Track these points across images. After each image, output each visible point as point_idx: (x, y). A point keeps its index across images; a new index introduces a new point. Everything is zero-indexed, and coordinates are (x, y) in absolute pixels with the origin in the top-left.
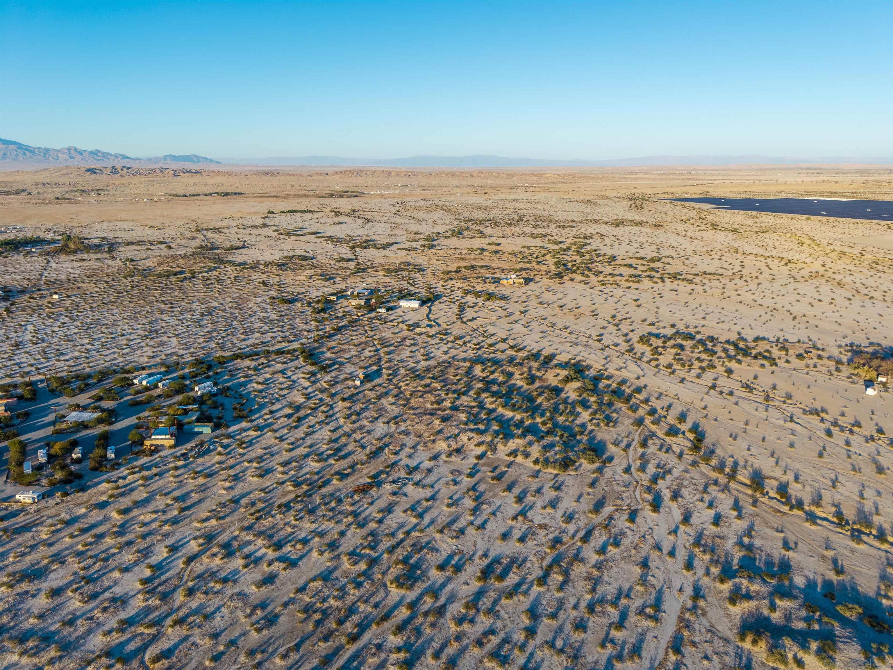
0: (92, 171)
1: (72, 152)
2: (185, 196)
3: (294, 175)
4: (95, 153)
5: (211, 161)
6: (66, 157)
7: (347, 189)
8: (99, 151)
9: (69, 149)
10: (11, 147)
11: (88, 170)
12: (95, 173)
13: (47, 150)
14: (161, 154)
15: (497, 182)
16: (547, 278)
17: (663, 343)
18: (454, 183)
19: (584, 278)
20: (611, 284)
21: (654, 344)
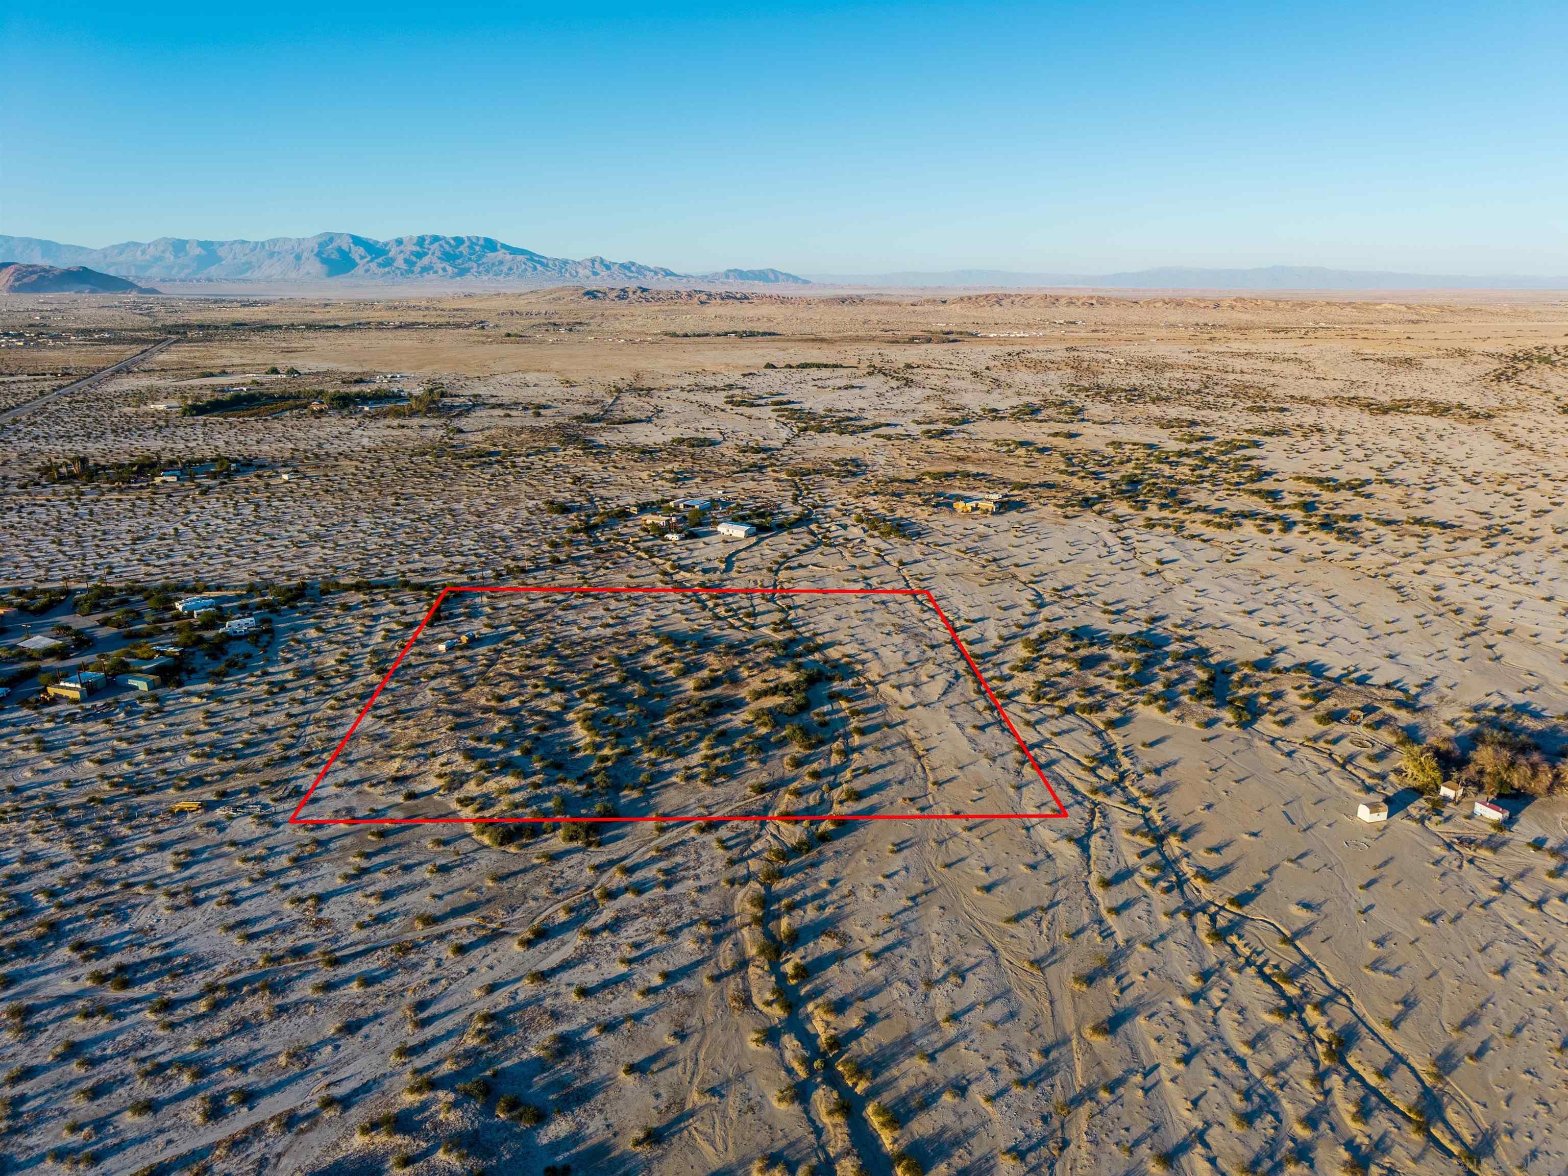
0: (592, 294)
1: (597, 265)
2: (686, 335)
3: (887, 303)
4: (626, 267)
5: (796, 279)
6: (587, 272)
7: (947, 329)
8: (633, 264)
9: (593, 261)
10: (521, 258)
11: (588, 293)
12: (595, 297)
13: (566, 262)
14: (722, 269)
15: (1264, 318)
16: (1056, 505)
17: (1068, 649)
18: (1172, 319)
19: (1132, 511)
20: (1167, 526)
21: (1049, 648)
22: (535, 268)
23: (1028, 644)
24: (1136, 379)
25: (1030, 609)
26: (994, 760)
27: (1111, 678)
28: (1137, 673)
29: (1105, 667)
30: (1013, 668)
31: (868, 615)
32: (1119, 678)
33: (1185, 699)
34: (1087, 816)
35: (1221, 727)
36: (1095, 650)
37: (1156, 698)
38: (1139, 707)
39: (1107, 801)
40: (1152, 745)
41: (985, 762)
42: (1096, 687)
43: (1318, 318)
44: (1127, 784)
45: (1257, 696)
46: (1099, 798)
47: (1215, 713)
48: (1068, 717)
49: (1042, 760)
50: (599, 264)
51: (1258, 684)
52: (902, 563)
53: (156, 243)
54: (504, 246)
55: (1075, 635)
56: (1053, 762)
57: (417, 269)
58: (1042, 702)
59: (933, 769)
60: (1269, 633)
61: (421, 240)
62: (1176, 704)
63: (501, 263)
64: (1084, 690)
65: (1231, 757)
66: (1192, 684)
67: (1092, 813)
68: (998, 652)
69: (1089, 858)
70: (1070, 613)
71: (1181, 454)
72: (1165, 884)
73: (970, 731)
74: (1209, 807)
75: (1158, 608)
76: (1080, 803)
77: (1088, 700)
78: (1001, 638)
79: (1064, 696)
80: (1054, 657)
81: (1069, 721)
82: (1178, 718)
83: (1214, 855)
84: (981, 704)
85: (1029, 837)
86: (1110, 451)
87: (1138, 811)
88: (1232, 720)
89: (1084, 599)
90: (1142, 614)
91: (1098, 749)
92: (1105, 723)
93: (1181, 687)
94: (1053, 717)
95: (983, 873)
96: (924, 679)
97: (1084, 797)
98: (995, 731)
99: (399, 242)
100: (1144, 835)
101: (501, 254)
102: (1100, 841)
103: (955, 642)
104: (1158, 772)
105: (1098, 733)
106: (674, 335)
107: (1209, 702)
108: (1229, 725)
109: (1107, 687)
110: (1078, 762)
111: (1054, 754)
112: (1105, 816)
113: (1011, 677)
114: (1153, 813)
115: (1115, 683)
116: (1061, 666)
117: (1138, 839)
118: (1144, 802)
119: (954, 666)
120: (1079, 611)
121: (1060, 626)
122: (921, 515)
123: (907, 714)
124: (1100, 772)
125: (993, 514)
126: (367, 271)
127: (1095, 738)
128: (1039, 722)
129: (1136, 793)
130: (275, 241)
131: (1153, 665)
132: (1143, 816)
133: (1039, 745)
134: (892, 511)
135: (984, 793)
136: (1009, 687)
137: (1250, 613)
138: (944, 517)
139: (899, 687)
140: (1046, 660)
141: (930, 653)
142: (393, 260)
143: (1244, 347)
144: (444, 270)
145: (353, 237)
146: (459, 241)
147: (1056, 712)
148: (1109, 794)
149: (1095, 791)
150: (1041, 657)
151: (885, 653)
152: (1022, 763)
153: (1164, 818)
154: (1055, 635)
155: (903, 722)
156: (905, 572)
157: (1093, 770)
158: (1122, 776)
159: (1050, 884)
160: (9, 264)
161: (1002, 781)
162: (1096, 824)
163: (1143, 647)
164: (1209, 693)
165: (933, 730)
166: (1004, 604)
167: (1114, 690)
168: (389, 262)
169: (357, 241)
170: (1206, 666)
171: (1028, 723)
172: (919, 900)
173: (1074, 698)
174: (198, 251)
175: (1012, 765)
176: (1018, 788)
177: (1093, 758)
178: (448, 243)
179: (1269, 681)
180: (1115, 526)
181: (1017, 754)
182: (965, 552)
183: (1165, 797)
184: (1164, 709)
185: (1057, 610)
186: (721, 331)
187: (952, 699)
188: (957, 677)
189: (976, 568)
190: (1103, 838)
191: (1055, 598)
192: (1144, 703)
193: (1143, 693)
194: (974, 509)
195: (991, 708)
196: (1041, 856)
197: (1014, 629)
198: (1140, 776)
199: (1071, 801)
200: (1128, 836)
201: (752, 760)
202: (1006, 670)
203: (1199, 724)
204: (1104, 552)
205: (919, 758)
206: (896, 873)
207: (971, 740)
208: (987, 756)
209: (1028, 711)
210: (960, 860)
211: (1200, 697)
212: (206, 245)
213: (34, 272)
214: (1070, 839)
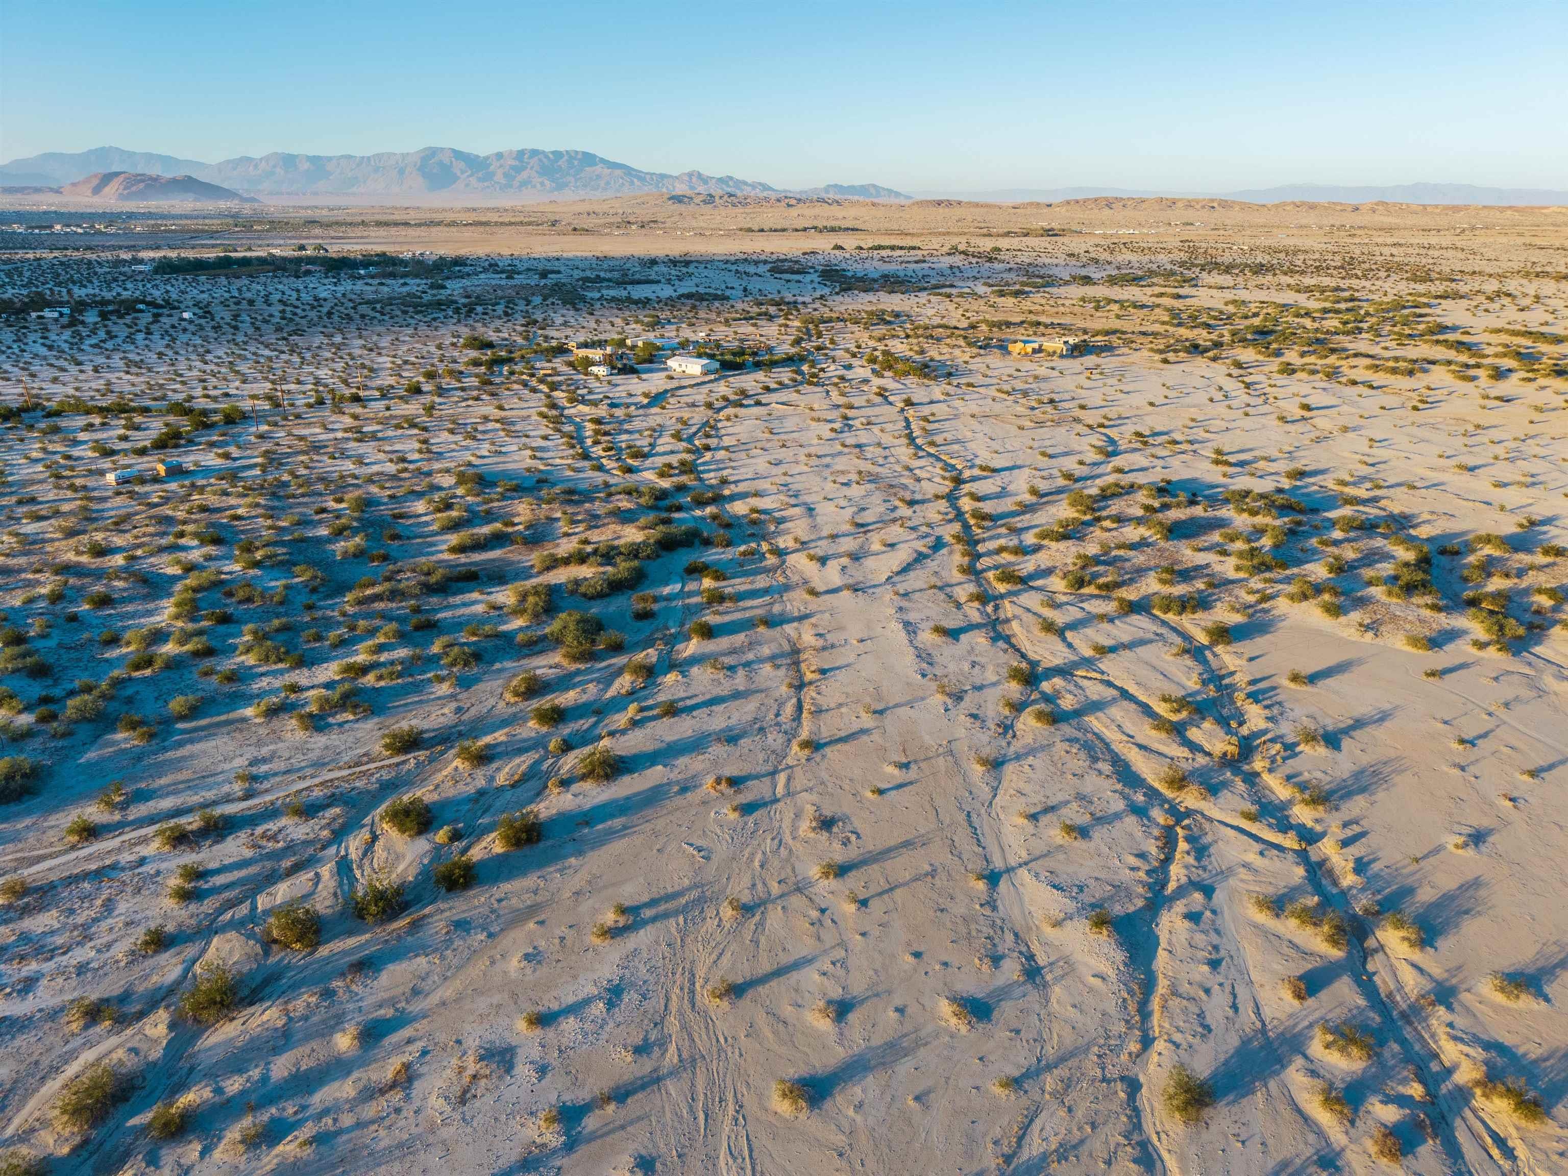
0: (677, 199)
2: (762, 231)
3: (987, 206)
6: (684, 187)
7: (1048, 227)
11: (672, 198)
12: (680, 202)
15: (1410, 221)
16: (1152, 350)
17: (1148, 508)
18: (1304, 222)
19: (1261, 358)
20: (1313, 372)
21: (1116, 507)
22: (632, 183)
23: (1078, 501)
24: (1262, 258)
25: (1092, 456)
26: (958, 697)
27: (1225, 553)
28: (1276, 547)
29: (1216, 537)
30: (1043, 536)
31: (828, 460)
32: (1241, 555)
33: (1377, 592)
34: (1152, 848)
35: (1461, 650)
36: (1198, 511)
37: (1318, 589)
38: (1282, 605)
39: (1209, 808)
40: (1312, 679)
41: (937, 700)
42: (1197, 568)
43: (1474, 221)
44: (1258, 764)
45: (1527, 592)
46: (1190, 799)
47: (1444, 621)
48: (1135, 619)
49: (1067, 703)
50: (695, 176)
51: (1520, 573)
52: (909, 403)
53: (267, 159)
54: (602, 161)
55: (1163, 490)
56: (1096, 706)
57: (516, 183)
58: (1086, 590)
59: (818, 712)
60: (1513, 496)
61: (521, 153)
62: (1362, 602)
63: (599, 177)
64: (1170, 570)
65: (1502, 713)
66: (1386, 569)
67: (1168, 841)
68: (1023, 513)
69: (1148, 985)
70: (1160, 463)
71: (1325, 311)
72: (1390, 1114)
73: (927, 637)
74: (1477, 838)
75: (1305, 461)
76: (1139, 811)
77: (1179, 590)
78: (1034, 491)
79: (1132, 581)
80: (1120, 519)
81: (1140, 624)
82: (1367, 628)
83: (1526, 1002)
84: (962, 593)
85: (991, 904)
86: (1231, 309)
87: (1290, 841)
88: (1483, 636)
89: (1184, 447)
90: (1283, 466)
91: (1192, 683)
92: (1209, 632)
93: (1367, 573)
94: (1103, 617)
95: (824, 1025)
96: (876, 547)
97: (1153, 794)
98: (980, 639)
99: (499, 156)
100: (1312, 917)
101: (599, 169)
102: (1183, 926)
103: (951, 498)
104: (1332, 740)
105: (1195, 652)
106: (750, 230)
107: (1429, 600)
108: (1481, 645)
109: (1217, 568)
110: (1147, 710)
111: (1095, 691)
112: (1200, 851)
113: (1037, 549)
114: (1328, 848)
115: (1232, 561)
116: (1132, 533)
117: (1290, 927)
118: (1303, 814)
119: (939, 531)
120: (1175, 462)
121: (1141, 479)
122: (961, 355)
123: (814, 604)
124: (1194, 734)
125: (1062, 356)
126: (467, 185)
127: (1188, 661)
128: (1073, 626)
129: (1282, 792)
130: (379, 156)
131: (1308, 535)
132: (1302, 856)
133: (1064, 671)
134: (922, 352)
135: (913, 774)
136: (1028, 565)
137: (1472, 469)
138: (994, 359)
139: (823, 561)
140: (1107, 524)
141: (904, 511)
142: (493, 174)
143: (1390, 241)
144: (542, 184)
145: (454, 151)
146: (558, 154)
147: (1110, 607)
148: (1212, 790)
149: (1180, 782)
150: (1098, 519)
151: (826, 510)
152: (1018, 707)
153: (1360, 867)
154: (1132, 488)
155: (802, 618)
156: (910, 412)
157: (1177, 730)
158: (1247, 748)
159: (1015, 1083)
160: (117, 174)
161: (961, 747)
162: (1177, 873)
163: (1286, 508)
164: (1424, 584)
165: (854, 631)
166: (1050, 451)
167: (1232, 575)
168: (489, 176)
169: (458, 155)
170: (1410, 542)
171: (1049, 627)
172: (591, 1123)
173: (1151, 585)
174: (307, 165)
175: (994, 710)
176: (995, 764)
177: (1182, 703)
178: (547, 157)
179: (1541, 568)
180: (1236, 372)
181: (1014, 689)
182: (1008, 393)
183: (1356, 806)
184: (1335, 611)
185: (1139, 460)
186: (800, 227)
187: (917, 579)
188: (938, 545)
189: (1020, 409)
190: (1193, 917)
191: (1138, 445)
192: (1292, 597)
193: (1288, 580)
194: (1035, 351)
195: (982, 598)
196: (1011, 969)
197: (1061, 482)
198: (1290, 749)
199: (1119, 805)
200: (1263, 918)
201: (441, 679)
202: (1030, 539)
203: (1414, 641)
204: (1219, 396)
205: (800, 686)
206: (587, 1001)
207: (924, 656)
208: (942, 690)
209: (1055, 605)
210: (779, 972)
211: (1410, 589)
212: (315, 160)
213: (143, 181)
214: (1101, 922)
